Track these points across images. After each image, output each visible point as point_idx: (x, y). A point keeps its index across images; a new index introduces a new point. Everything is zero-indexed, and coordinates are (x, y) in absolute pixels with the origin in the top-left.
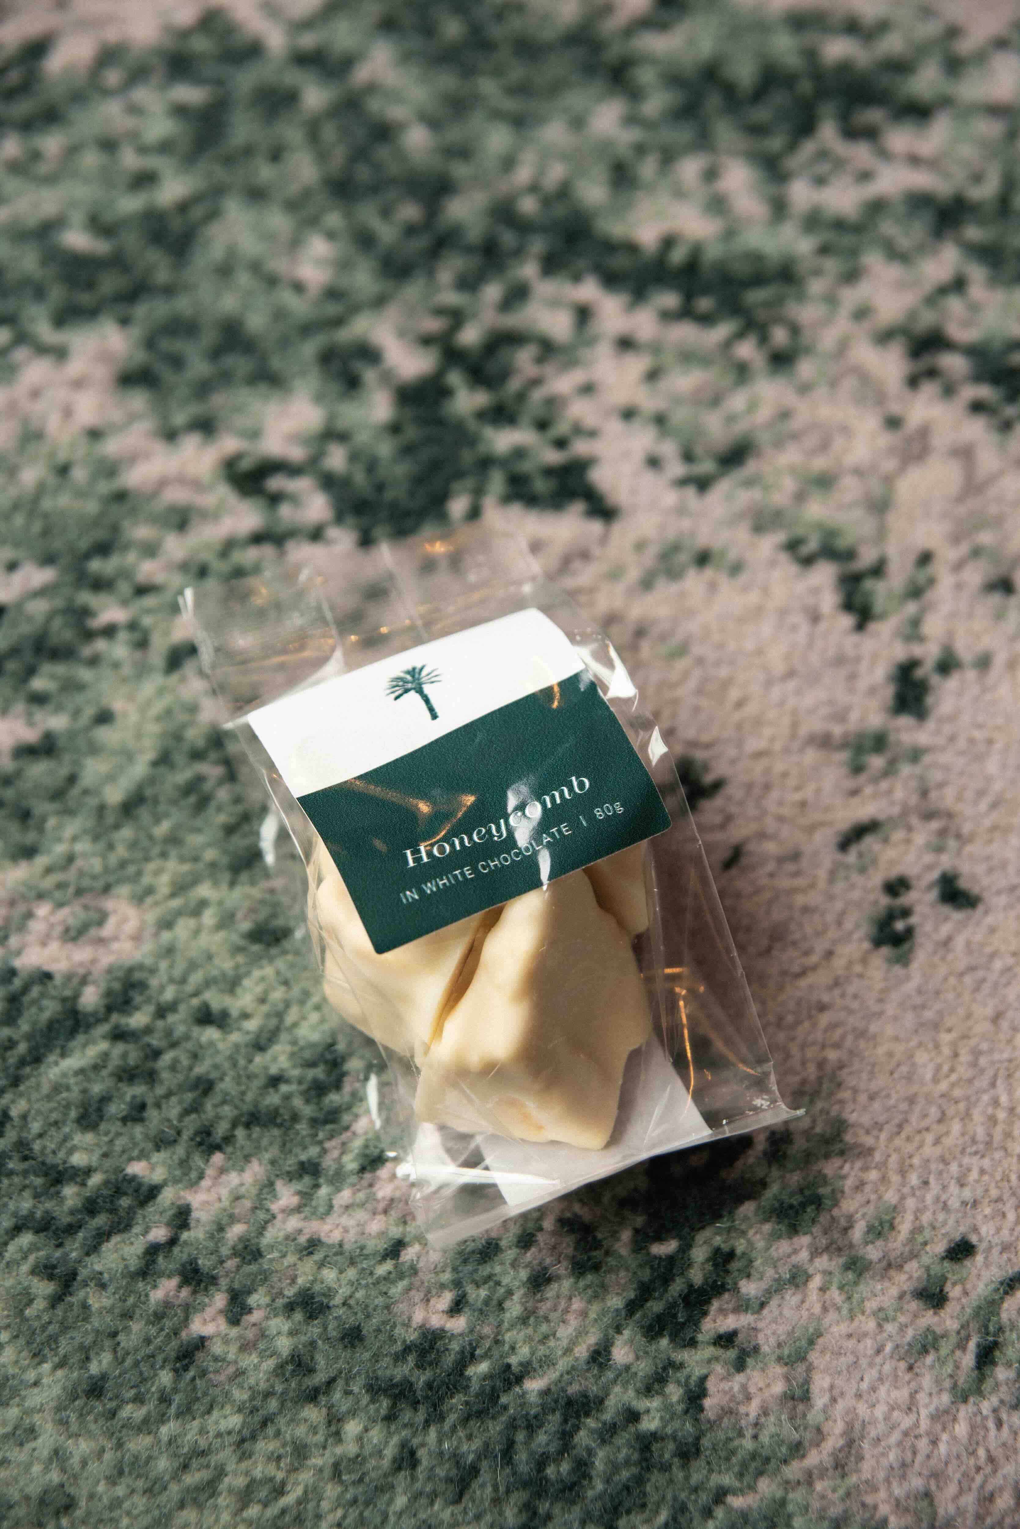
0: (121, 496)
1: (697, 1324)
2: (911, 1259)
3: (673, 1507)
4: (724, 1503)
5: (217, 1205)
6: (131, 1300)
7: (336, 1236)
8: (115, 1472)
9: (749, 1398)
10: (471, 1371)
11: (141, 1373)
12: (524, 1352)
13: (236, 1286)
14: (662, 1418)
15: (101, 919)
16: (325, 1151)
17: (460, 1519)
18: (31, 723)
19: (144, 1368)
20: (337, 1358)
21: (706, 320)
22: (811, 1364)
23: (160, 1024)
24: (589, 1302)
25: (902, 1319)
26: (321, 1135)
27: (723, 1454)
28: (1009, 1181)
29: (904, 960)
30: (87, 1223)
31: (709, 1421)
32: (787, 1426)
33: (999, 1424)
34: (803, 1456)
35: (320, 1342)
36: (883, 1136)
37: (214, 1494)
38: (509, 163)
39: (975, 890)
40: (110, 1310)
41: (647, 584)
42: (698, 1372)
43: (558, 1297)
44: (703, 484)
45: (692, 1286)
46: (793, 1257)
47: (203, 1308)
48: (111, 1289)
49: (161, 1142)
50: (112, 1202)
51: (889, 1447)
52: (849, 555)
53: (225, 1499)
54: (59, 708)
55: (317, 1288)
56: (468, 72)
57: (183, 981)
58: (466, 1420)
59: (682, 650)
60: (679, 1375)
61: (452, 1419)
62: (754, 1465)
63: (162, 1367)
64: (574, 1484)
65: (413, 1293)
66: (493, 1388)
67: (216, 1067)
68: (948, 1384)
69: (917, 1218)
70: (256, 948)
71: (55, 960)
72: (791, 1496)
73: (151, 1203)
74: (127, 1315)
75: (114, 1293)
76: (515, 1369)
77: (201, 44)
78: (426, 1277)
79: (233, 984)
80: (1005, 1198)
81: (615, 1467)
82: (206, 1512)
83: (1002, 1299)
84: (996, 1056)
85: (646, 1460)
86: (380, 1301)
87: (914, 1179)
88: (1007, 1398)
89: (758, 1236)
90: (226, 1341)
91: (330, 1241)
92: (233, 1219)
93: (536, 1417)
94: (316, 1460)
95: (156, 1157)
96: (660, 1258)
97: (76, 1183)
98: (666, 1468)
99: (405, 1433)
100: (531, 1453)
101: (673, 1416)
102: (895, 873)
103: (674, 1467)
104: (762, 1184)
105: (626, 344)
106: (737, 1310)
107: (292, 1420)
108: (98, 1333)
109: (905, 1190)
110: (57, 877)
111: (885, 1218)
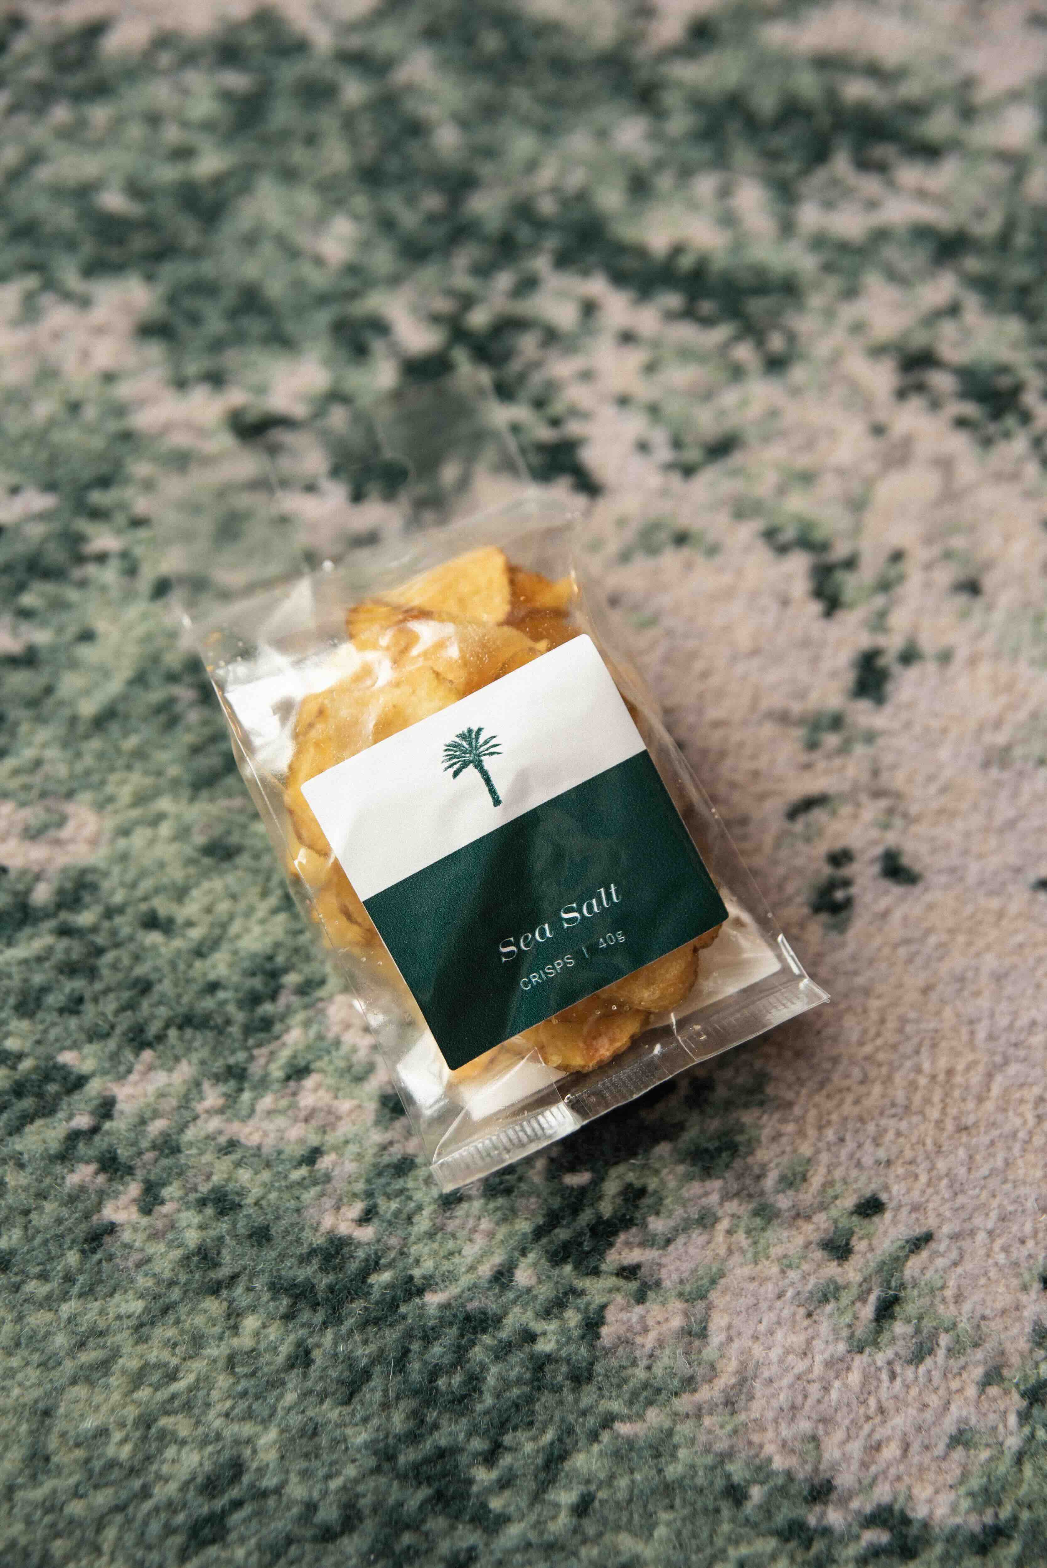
0: (127, 436)
1: (602, 1254)
2: (820, 1211)
3: (560, 1427)
4: (612, 1428)
5: (142, 1100)
6: (48, 1181)
7: (255, 1139)
8: (12, 1343)
9: (646, 1330)
10: (373, 1279)
11: (49, 1253)
12: (428, 1265)
13: (152, 1177)
14: (557, 1341)
15: (62, 821)
16: (251, 1058)
17: (347, 1419)
18: (15, 632)
19: (53, 1248)
20: (243, 1255)
21: (707, 322)
22: (711, 1303)
23: (106, 924)
24: (498, 1224)
25: (805, 1267)
26: (251, 1042)
27: (614, 1381)
28: (924, 1145)
29: (841, 927)
30: (12, 1105)
31: (604, 1348)
32: (682, 1361)
33: (893, 1376)
34: (695, 1390)
35: (228, 1238)
36: (804, 1092)
37: (107, 1374)
38: (532, 166)
39: (917, 868)
40: (26, 1189)
41: (625, 557)
42: (599, 1300)
44: (688, 471)
45: (601, 1218)
46: (703, 1200)
47: (117, 1194)
48: (29, 1169)
49: (95, 1035)
50: (40, 1087)
51: (781, 1388)
52: (824, 547)
53: (117, 1379)
54: (44, 624)
55: (231, 1186)
56: (503, 81)
57: (134, 885)
58: (363, 1325)
59: (653, 621)
60: (579, 1301)
61: (350, 1322)
62: (645, 1394)
63: (70, 1248)
64: (463, 1397)
65: (324, 1199)
66: (394, 1298)
67: (156, 969)
68: (845, 1333)
69: (829, 1172)
70: (208, 861)
71: (12, 856)
72: (679, 1427)
73: (78, 1092)
74: (42, 1195)
75: (32, 1174)
76: (418, 1281)
77: (253, 38)
78: (339, 1185)
79: (181, 893)
80: (919, 1160)
81: (506, 1384)
82: (96, 1389)
83: (907, 1257)
84: (923, 1026)
85: (538, 1380)
86: (292, 1204)
88: (902, 1352)
89: (671, 1177)
90: (135, 1229)
91: (249, 1144)
92: (156, 1115)
93: (433, 1329)
94: (213, 1351)
95: (88, 1049)
96: (572, 1188)
97: (6, 1065)
98: (557, 1389)
99: (302, 1332)
100: (425, 1363)
101: (569, 1339)
102: (838, 845)
103: (565, 1390)
104: (680, 1127)
105: (627, 338)
106: (642, 1244)
107: (193, 1309)
108: (10, 1208)
109: (821, 1145)
110: (24, 779)
111: (799, 1169)
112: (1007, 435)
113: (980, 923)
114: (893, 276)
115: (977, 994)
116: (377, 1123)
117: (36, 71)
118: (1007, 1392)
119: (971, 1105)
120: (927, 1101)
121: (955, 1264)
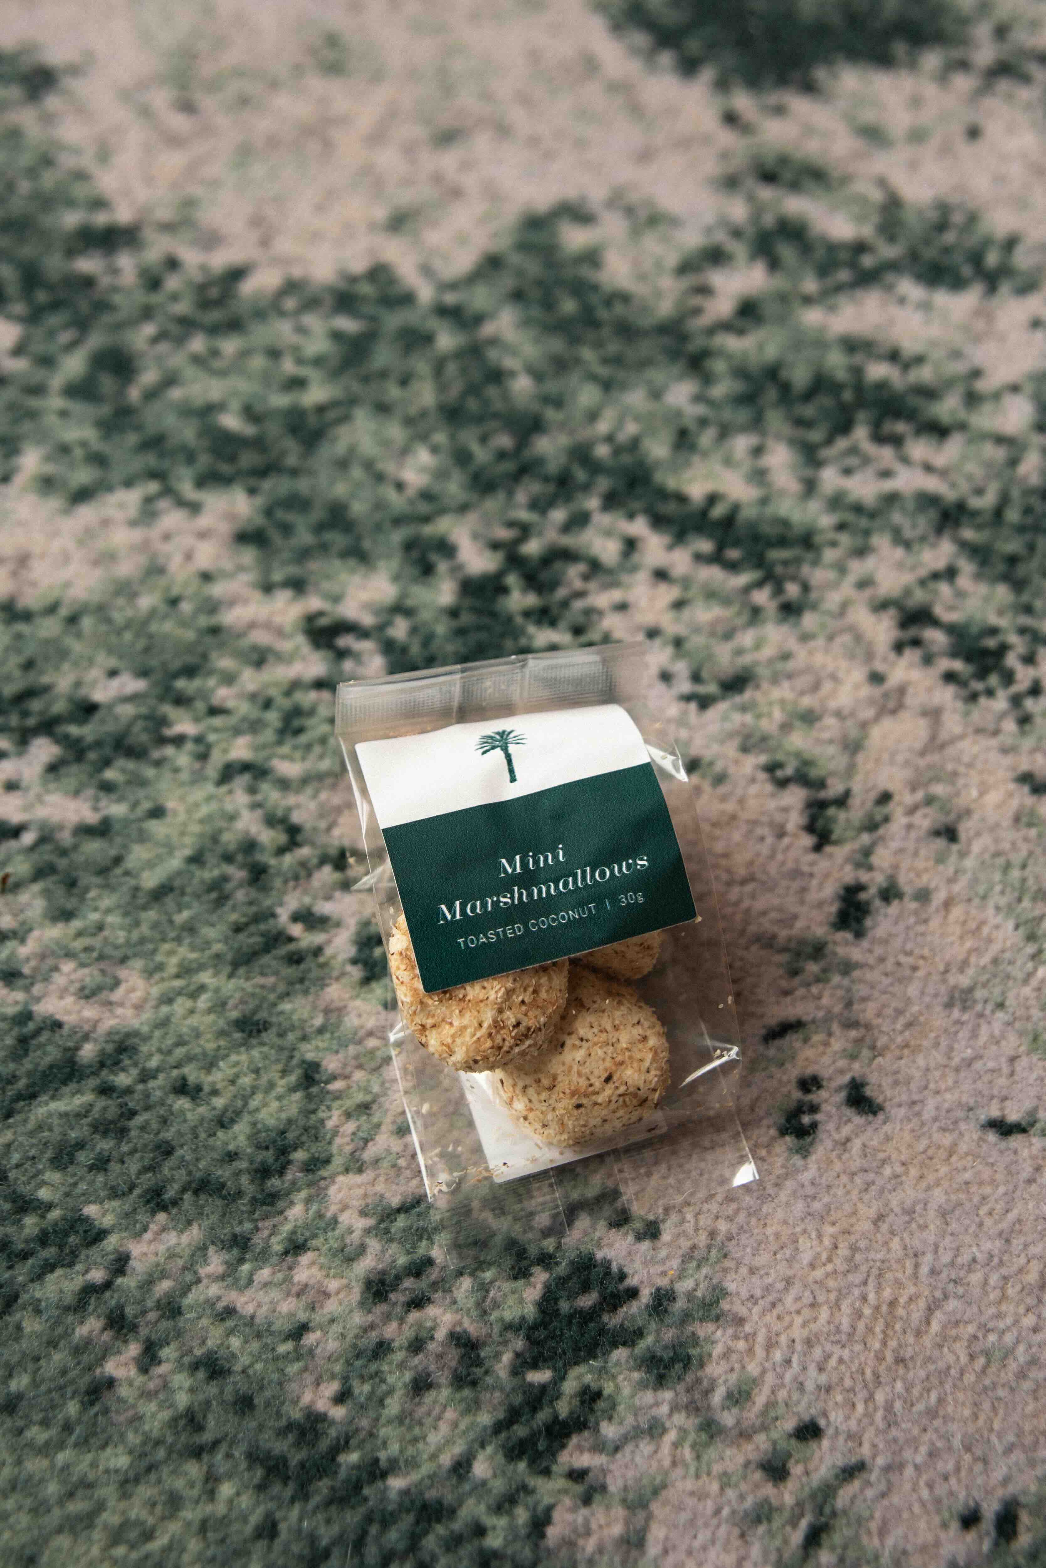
0: (215, 630)
1: (554, 1456)
2: (761, 1432)
5: (152, 1259)
6: (59, 1330)
7: (250, 1309)
8: (9, 1487)
9: (588, 1533)
10: (342, 1458)
11: (52, 1400)
12: (394, 1448)
13: (153, 1337)
14: (505, 1538)
15: (114, 985)
16: (257, 1229)
18: (95, 804)
19: (56, 1397)
20: (226, 1422)
21: (732, 567)
22: (651, 1513)
23: (140, 1087)
24: (462, 1414)
25: (744, 1487)
26: (256, 1215)
28: (863, 1373)
29: (804, 1152)
30: (37, 1252)
31: (548, 1549)
35: (214, 1403)
36: (756, 1310)
37: (90, 1526)
38: (593, 416)
39: (879, 1099)
40: (39, 1336)
42: (547, 1500)
43: (435, 1403)
44: (704, 703)
45: (557, 1417)
46: (654, 1409)
47: (119, 1352)
48: (45, 1317)
49: (116, 1192)
50: (63, 1237)
52: (821, 784)
53: (99, 1534)
54: (121, 798)
55: (223, 1352)
56: (575, 340)
57: (170, 1052)
58: (328, 1503)
60: (529, 1499)
61: (315, 1500)
63: (72, 1398)
65: (306, 1375)
66: (359, 1479)
67: (180, 1134)
68: (774, 1557)
69: (773, 1392)
70: (238, 1035)
71: (69, 1013)
73: (97, 1246)
74: (52, 1344)
75: (46, 1321)
76: (383, 1464)
77: (366, 289)
78: (321, 1363)
79: (210, 1065)
80: (858, 1389)
82: (79, 1542)
83: (840, 1485)
84: (872, 1255)
86: (275, 1376)
87: (778, 1356)
89: (626, 1383)
90: (131, 1386)
91: (244, 1313)
92: (164, 1275)
93: (391, 1514)
94: (188, 1514)
95: (109, 1204)
96: (534, 1385)
97: (37, 1214)
99: (271, 1505)
101: (516, 1537)
102: (809, 1071)
104: (639, 1333)
105: (661, 575)
106: (593, 1449)
107: (174, 1471)
108: (24, 1354)
109: (767, 1365)
110: (86, 941)
111: (744, 1387)
112: (990, 693)
113: (932, 1158)
114: (899, 539)
115: (924, 1227)
116: (362, 1304)
117: (182, 308)
119: (911, 1340)
120: (870, 1330)
121: (883, 1496)
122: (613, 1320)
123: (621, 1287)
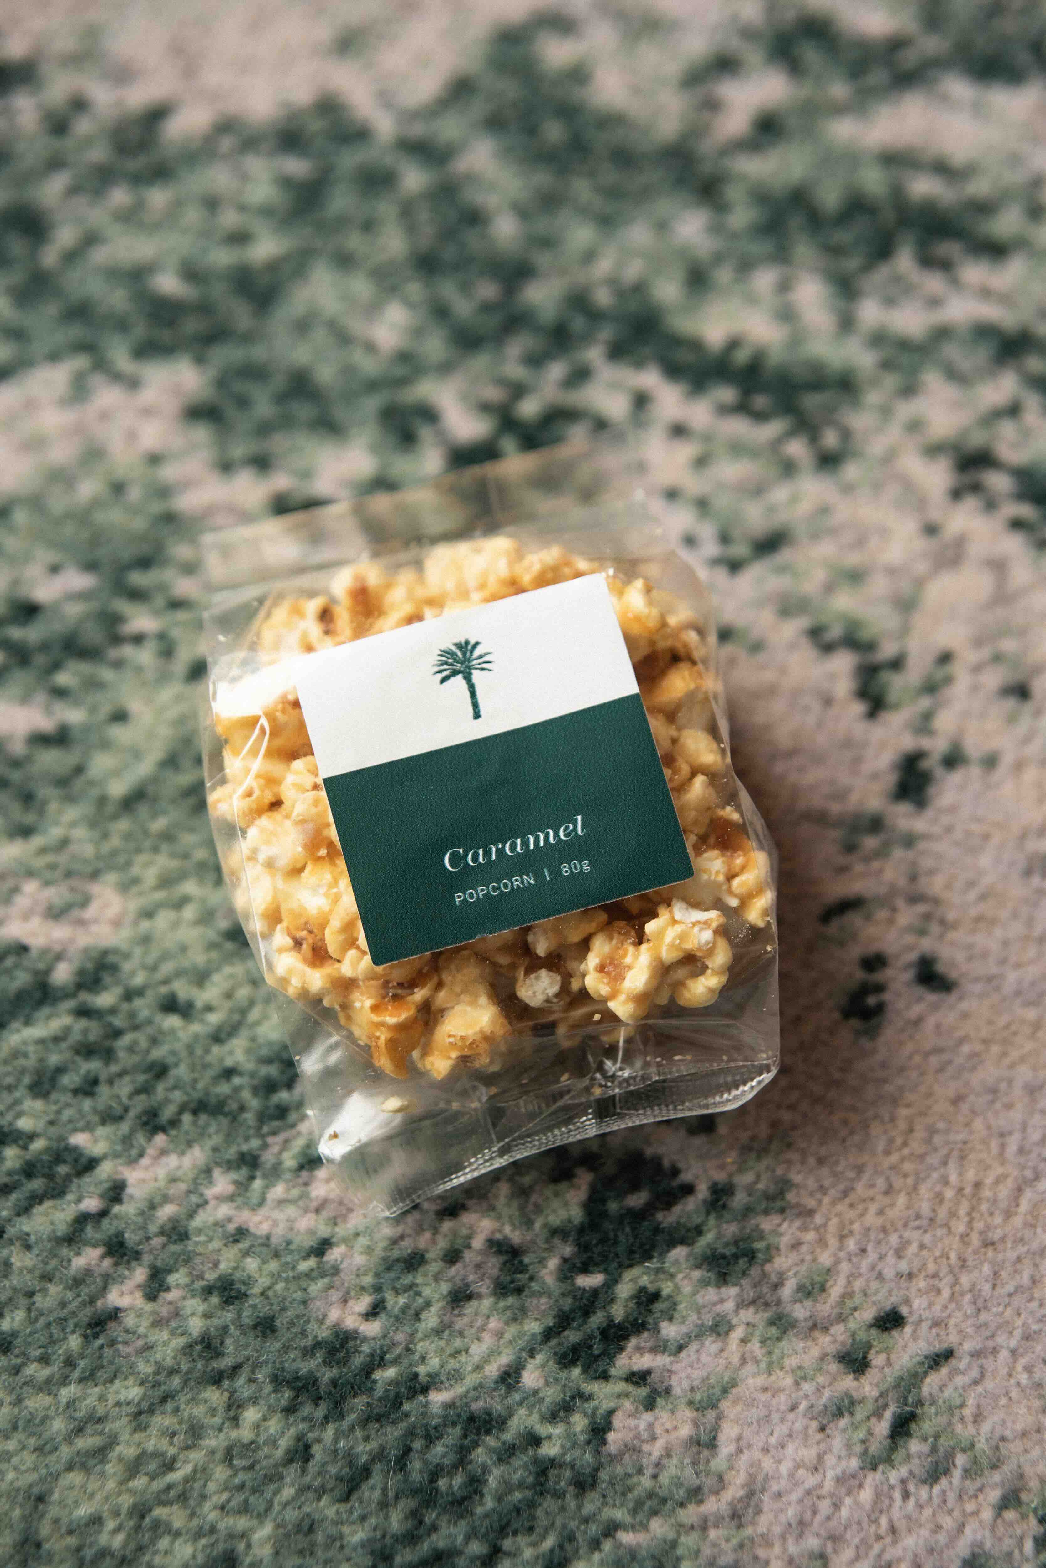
0: (170, 518)
1: (612, 1358)
2: (838, 1323)
3: (561, 1534)
4: (614, 1537)
5: (154, 1185)
6: (53, 1263)
7: (264, 1229)
8: (9, 1426)
9: (654, 1438)
10: (378, 1375)
11: (51, 1336)
12: (434, 1362)
13: (159, 1264)
14: (562, 1446)
15: (85, 902)
16: (265, 1146)
17: (345, 1516)
18: (48, 710)
19: (55, 1330)
20: (247, 1346)
21: (760, 417)
22: (722, 1413)
23: (125, 1006)
24: (507, 1323)
25: (820, 1379)
26: (265, 1129)
27: (618, 1488)
28: (948, 1258)
29: (872, 1033)
30: (22, 1185)
31: (610, 1455)
32: (689, 1471)
33: (906, 1495)
34: (701, 1502)
35: (232, 1327)
36: (826, 1200)
37: (103, 1461)
38: (589, 257)
39: (953, 975)
40: (31, 1271)
42: (606, 1405)
43: (476, 1314)
44: (734, 566)
45: (612, 1321)
46: (718, 1306)
47: (122, 1279)
48: (36, 1251)
49: (109, 1117)
50: (50, 1168)
51: (789, 1504)
52: (872, 647)
53: (113, 1467)
54: (78, 703)
55: (238, 1275)
56: (564, 171)
57: (154, 968)
58: (365, 1421)
60: (586, 1405)
61: (352, 1417)
62: (649, 1503)
63: (73, 1332)
64: (464, 1499)
65: (331, 1292)
66: (397, 1395)
67: (173, 1053)
68: (858, 1448)
69: (849, 1282)
70: (230, 945)
71: (33, 934)
72: (683, 1539)
73: (88, 1174)
74: (47, 1278)
75: (38, 1255)
76: (423, 1379)
77: (315, 126)
78: (347, 1277)
79: (201, 978)
80: (942, 1274)
81: (508, 1487)
82: (92, 1477)
83: (926, 1374)
84: (952, 1137)
85: (542, 1484)
86: (299, 1295)
87: (851, 1245)
88: (916, 1471)
89: (686, 1282)
90: (140, 1315)
91: (259, 1233)
92: (166, 1200)
93: (436, 1428)
94: (210, 1442)
95: (101, 1131)
96: (584, 1290)
97: (19, 1146)
98: (559, 1495)
99: (302, 1426)
100: (426, 1463)
101: (574, 1444)
102: (872, 950)
103: (568, 1496)
104: (699, 1231)
105: (679, 431)
106: (654, 1350)
107: (193, 1399)
108: (15, 1289)
109: (842, 1254)
110: (50, 858)
111: (818, 1279)
113: (1015, 1034)
114: (953, 375)
115: (1009, 1106)
117: (97, 154)
118: (1024, 1517)
119: (998, 1220)
120: (953, 1214)
121: (976, 1383)
122: (667, 1218)
123: (675, 1183)
